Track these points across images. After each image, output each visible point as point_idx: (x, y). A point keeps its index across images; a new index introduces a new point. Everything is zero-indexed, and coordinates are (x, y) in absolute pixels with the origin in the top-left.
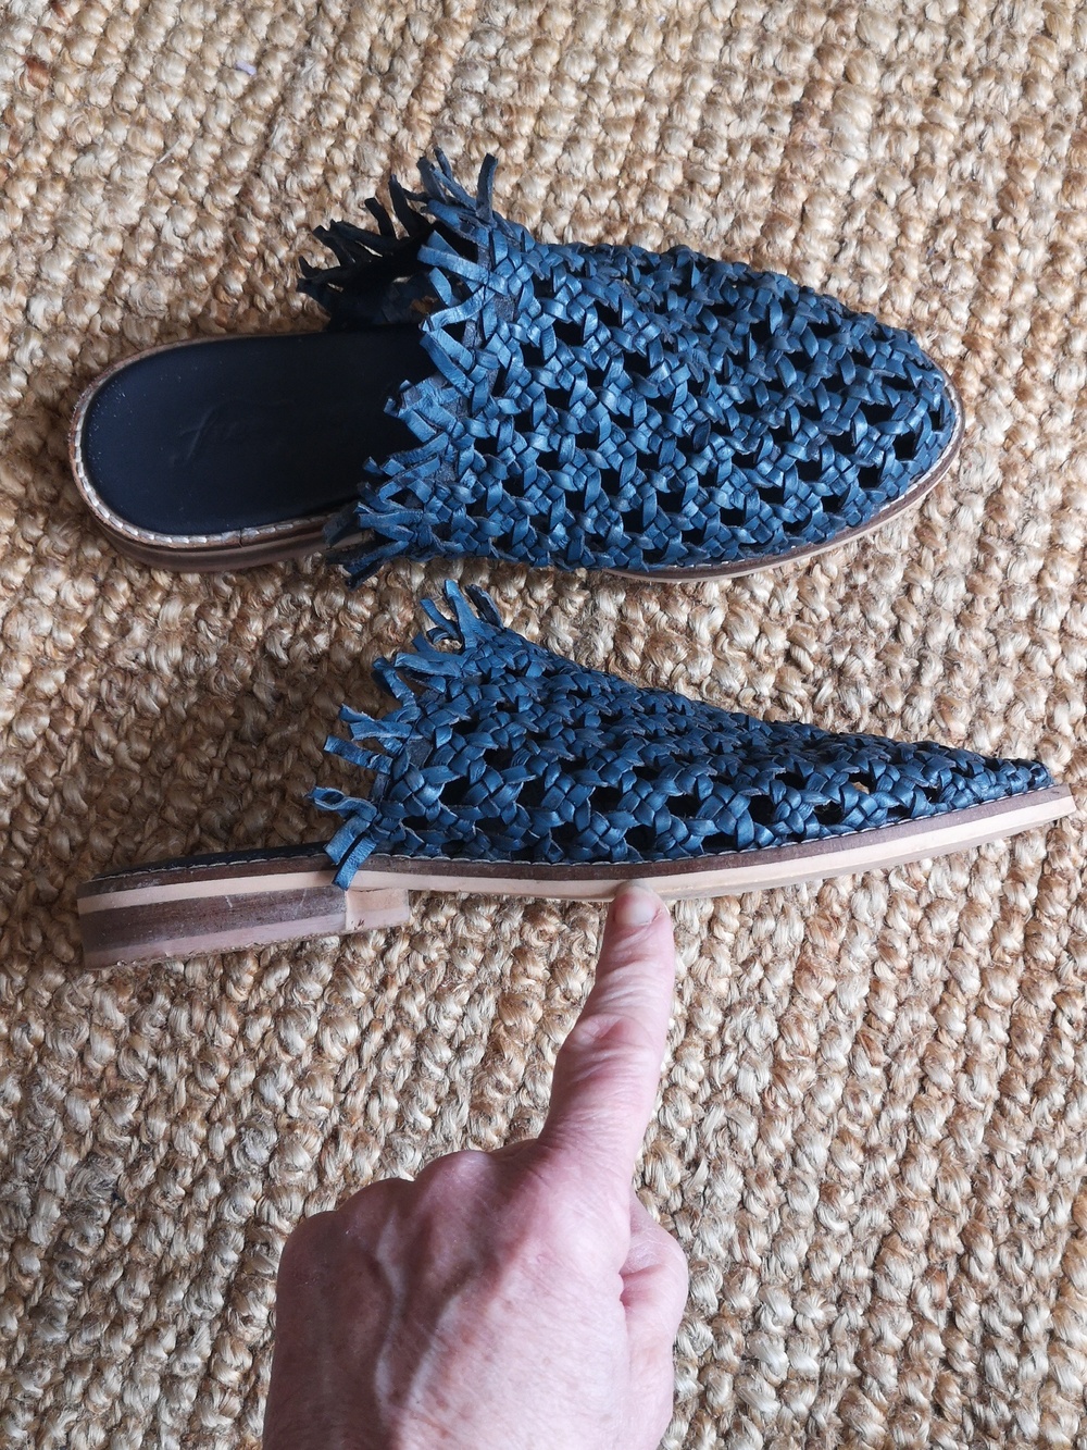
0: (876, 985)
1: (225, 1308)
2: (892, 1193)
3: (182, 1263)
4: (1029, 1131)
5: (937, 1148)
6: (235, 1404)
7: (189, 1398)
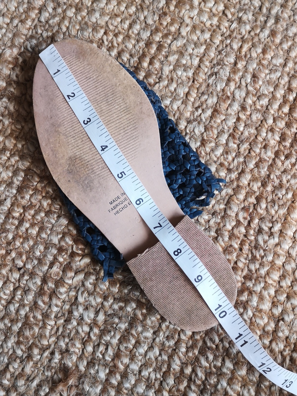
0: (238, 119)
1: (16, 194)
2: (235, 184)
3: (4, 179)
4: (282, 169)
5: (252, 170)
6: (16, 222)
7: (2, 219)
